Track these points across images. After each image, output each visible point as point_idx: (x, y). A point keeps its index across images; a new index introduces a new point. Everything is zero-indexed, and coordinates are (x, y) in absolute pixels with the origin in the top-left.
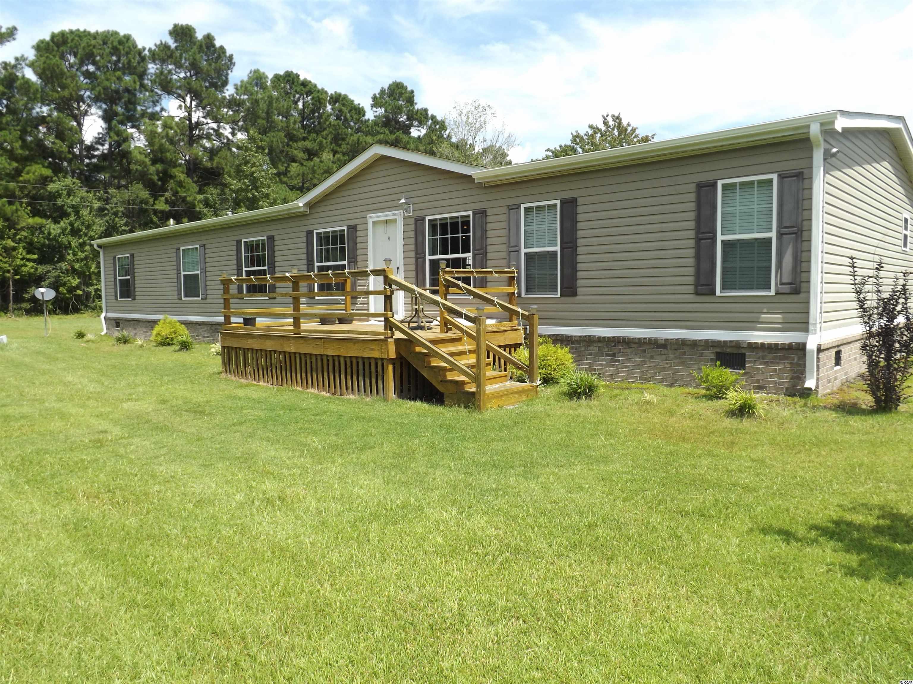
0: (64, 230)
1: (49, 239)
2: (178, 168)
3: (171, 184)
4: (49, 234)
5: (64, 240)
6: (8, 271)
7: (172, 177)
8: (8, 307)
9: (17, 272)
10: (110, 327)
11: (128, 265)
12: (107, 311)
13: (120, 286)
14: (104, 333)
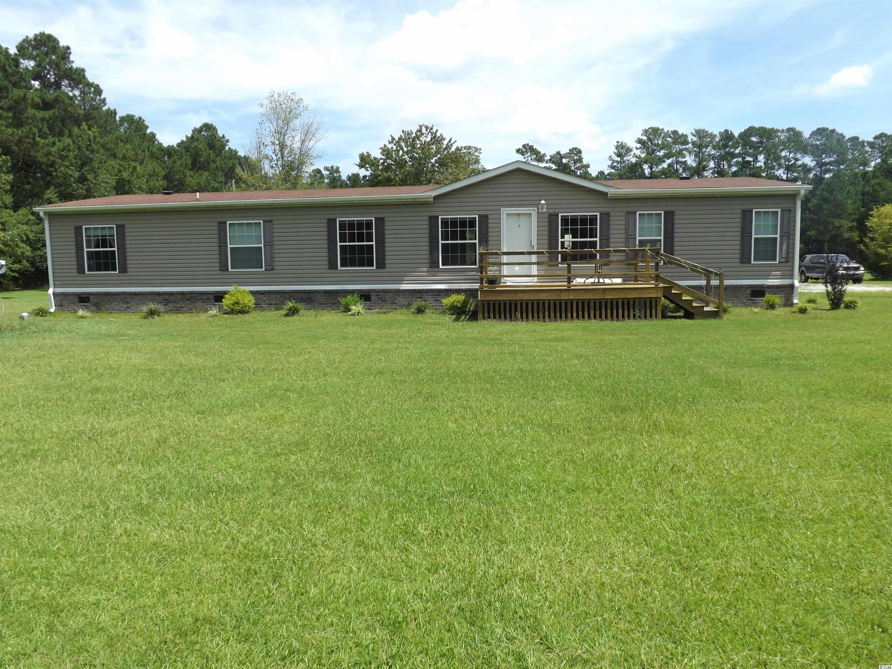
10: (63, 303)
11: (109, 236)
12: (55, 286)
13: (88, 259)
14: (52, 310)
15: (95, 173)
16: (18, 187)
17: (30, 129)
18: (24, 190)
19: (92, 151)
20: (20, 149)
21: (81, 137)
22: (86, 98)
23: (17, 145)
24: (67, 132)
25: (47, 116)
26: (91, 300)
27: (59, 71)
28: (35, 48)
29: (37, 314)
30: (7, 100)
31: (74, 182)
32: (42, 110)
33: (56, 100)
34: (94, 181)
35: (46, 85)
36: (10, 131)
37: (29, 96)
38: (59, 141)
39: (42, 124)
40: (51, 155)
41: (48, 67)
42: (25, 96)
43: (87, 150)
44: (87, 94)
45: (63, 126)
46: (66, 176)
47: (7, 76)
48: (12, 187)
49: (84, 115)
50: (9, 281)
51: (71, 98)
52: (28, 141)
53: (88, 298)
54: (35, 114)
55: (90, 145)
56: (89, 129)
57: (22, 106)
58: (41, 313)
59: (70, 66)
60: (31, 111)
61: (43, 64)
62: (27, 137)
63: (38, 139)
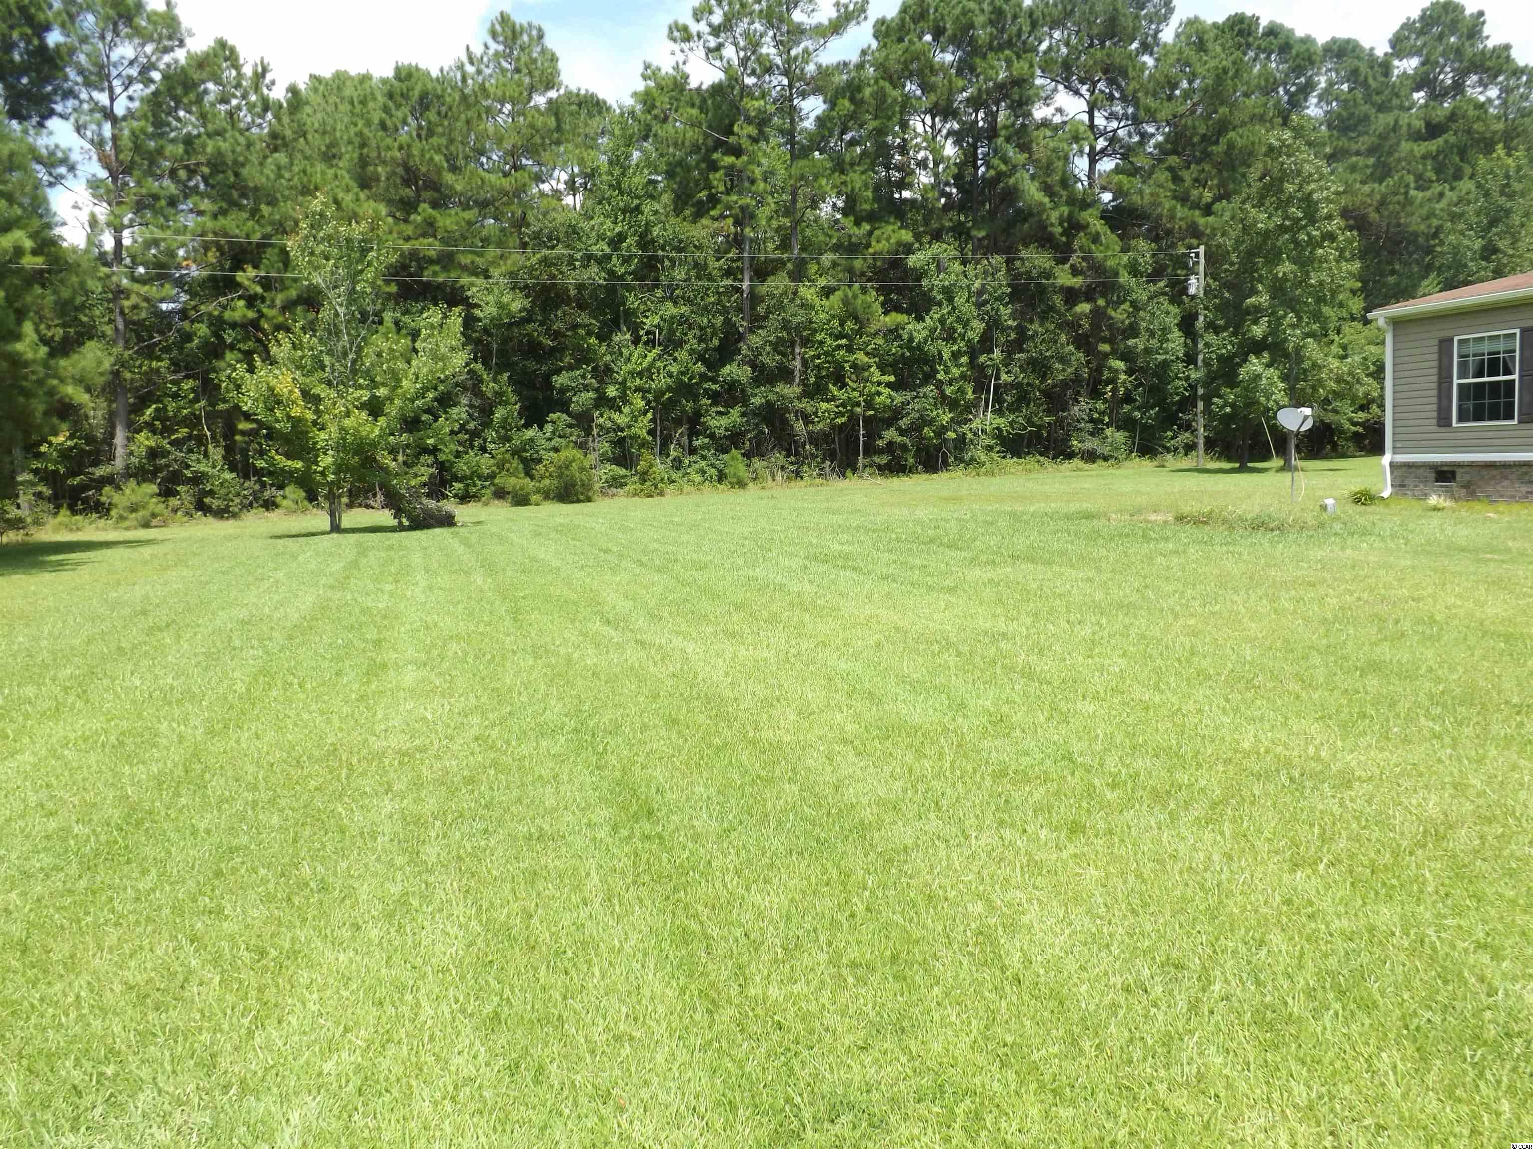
0: (932, 330)
1: (910, 348)
2: (1090, 211)
3: (1081, 240)
4: (911, 339)
5: (931, 348)
6: (858, 404)
7: (1084, 227)
8: (856, 463)
9: (869, 405)
10: (1406, 482)
11: (1505, 352)
12: (1395, 451)
13: (1460, 398)
14: (1386, 494)
15: (1513, 235)
16: (1375, 282)
17: (1402, 177)
18: (1385, 285)
19: (1511, 196)
20: (1381, 217)
21: (1491, 172)
22: (1511, 99)
23: (1378, 210)
24: (1468, 170)
25: (1434, 148)
26: (1458, 477)
27: (1461, 62)
28: (1421, 33)
29: (1357, 501)
30: (1366, 137)
31: (1472, 260)
32: (1425, 140)
33: (1453, 116)
34: (1510, 252)
35: (1437, 94)
36: (1367, 188)
37: (1404, 119)
38: (1452, 189)
39: (1425, 165)
40: (1435, 216)
41: (1441, 60)
42: (1396, 122)
43: (1502, 193)
44: (1512, 90)
45: (1462, 160)
46: (1456, 250)
47: (1370, 95)
48: (1365, 283)
49: (1505, 132)
50: (1347, 440)
51: (1481, 106)
52: (1396, 199)
53: (1453, 473)
54: (1412, 151)
55: (1507, 185)
56: (1509, 155)
57: (1393, 140)
58: (1364, 498)
59: (1481, 47)
60: (1406, 146)
61: (1433, 58)
62: (1395, 194)
63: (1413, 193)
